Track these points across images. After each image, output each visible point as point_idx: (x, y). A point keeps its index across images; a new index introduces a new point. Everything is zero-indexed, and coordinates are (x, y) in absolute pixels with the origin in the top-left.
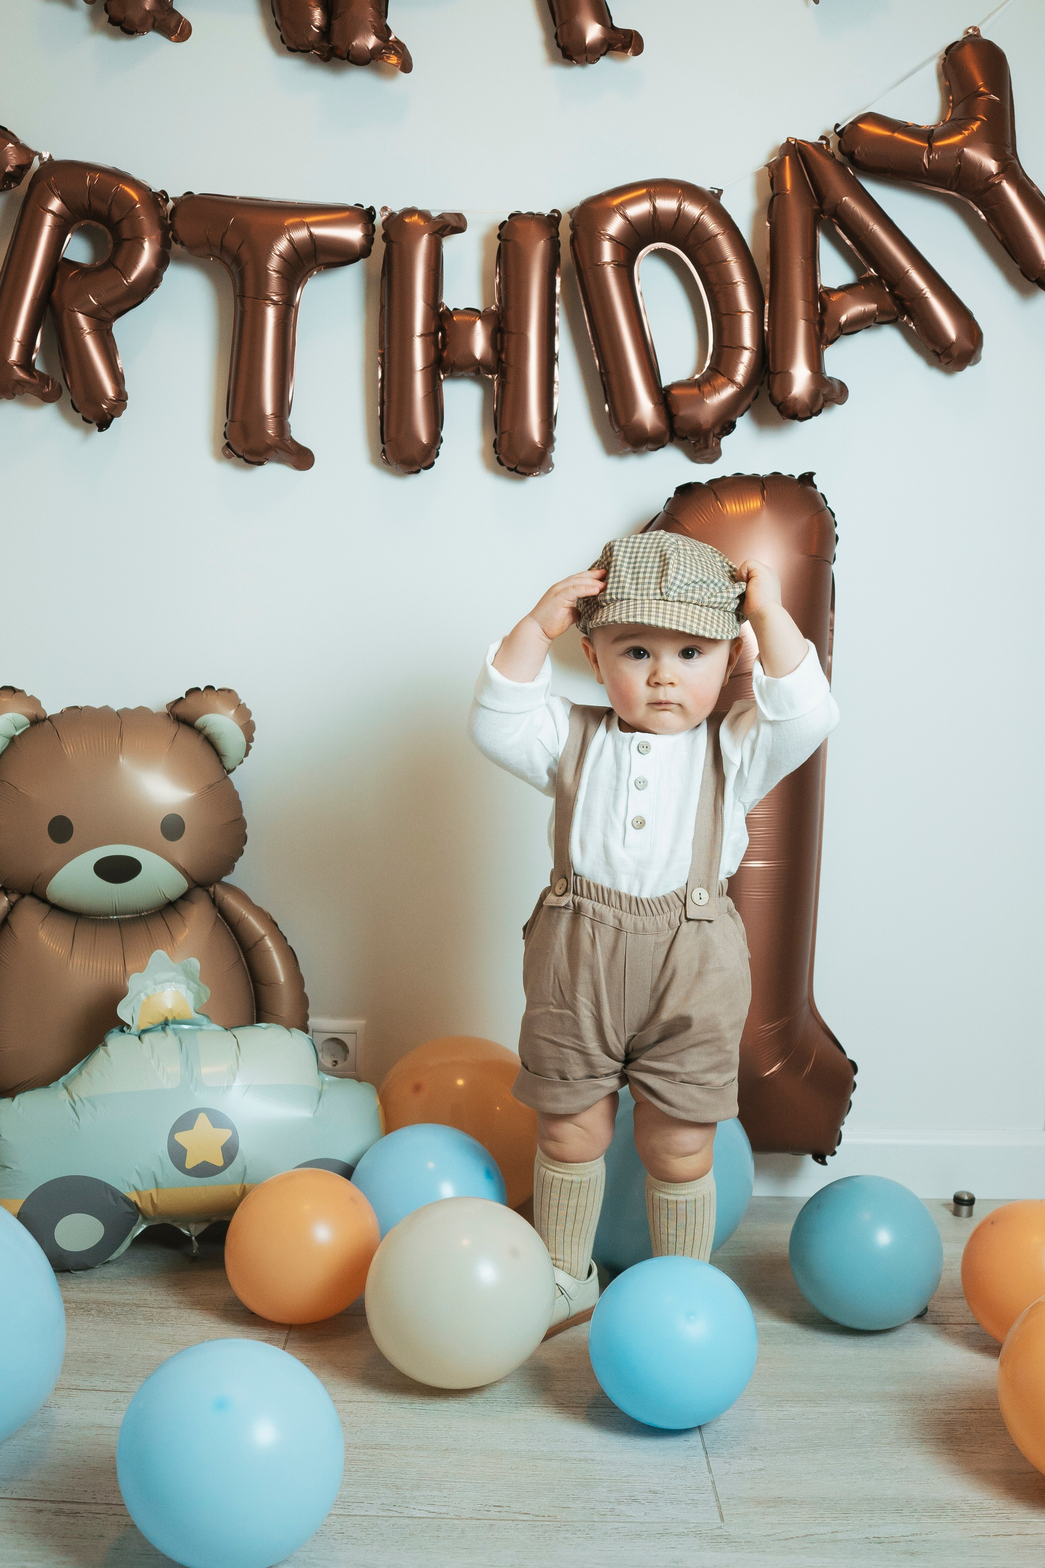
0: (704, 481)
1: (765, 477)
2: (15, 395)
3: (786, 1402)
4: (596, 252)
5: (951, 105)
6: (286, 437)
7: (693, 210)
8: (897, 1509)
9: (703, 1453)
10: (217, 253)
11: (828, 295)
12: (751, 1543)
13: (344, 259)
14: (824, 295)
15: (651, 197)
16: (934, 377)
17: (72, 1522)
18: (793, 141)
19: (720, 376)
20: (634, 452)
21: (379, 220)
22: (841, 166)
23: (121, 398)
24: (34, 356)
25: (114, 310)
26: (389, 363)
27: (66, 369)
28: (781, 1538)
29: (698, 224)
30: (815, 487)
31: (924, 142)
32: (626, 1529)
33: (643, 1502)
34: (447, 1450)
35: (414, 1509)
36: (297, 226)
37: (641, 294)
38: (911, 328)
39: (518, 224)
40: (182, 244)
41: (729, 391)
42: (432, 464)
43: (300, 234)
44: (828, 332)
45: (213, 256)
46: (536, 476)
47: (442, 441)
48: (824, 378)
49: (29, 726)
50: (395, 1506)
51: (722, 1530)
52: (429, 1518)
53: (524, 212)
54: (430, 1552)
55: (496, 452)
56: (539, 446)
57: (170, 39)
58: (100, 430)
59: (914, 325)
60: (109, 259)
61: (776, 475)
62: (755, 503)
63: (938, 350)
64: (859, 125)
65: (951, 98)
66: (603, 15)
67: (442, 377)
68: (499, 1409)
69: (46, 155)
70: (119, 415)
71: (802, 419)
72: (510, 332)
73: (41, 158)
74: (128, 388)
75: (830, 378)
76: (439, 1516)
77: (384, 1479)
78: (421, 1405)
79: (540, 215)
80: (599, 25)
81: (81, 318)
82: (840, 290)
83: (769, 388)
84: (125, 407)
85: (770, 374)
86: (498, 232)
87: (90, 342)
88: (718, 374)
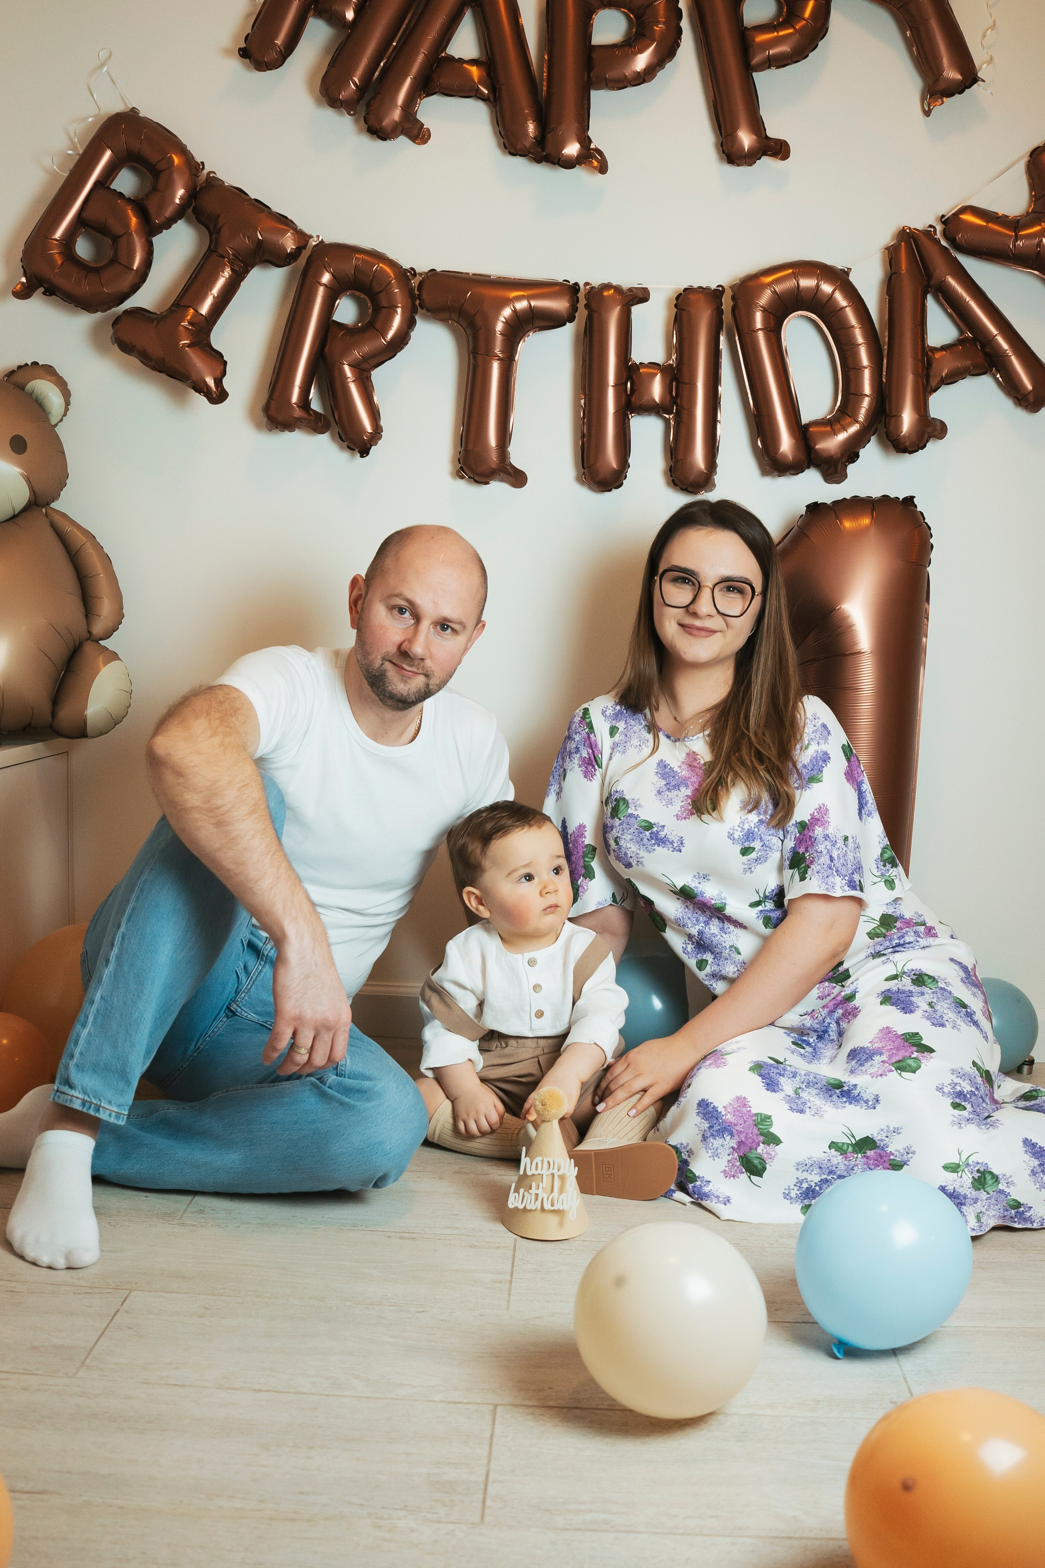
0: (830, 501)
1: (877, 500)
2: (294, 428)
4: (751, 320)
5: (1034, 199)
6: (507, 463)
7: (827, 288)
10: (457, 316)
11: (934, 354)
13: (552, 324)
14: (930, 353)
15: (795, 276)
18: (907, 229)
19: (848, 417)
20: (779, 476)
21: (581, 295)
22: (945, 249)
23: (378, 431)
24: (310, 398)
25: (374, 362)
26: (590, 406)
27: (336, 408)
29: (831, 299)
30: (916, 506)
31: (1010, 230)
36: (519, 298)
37: (786, 350)
38: (1000, 378)
39: (692, 297)
40: (428, 310)
41: (854, 429)
42: (622, 484)
43: (522, 305)
44: (933, 383)
45: (453, 318)
47: (629, 467)
48: (928, 420)
53: (695, 286)
55: (671, 476)
56: (705, 471)
57: (414, 142)
58: (362, 456)
59: (1001, 376)
60: (370, 319)
61: (885, 497)
62: (866, 521)
63: (1019, 397)
64: (960, 216)
65: (1033, 193)
66: (757, 126)
67: (629, 414)
69: (319, 239)
70: (376, 444)
71: (911, 452)
72: (685, 383)
73: (315, 241)
74: (383, 423)
75: (933, 419)
79: (708, 289)
80: (756, 135)
81: (347, 368)
82: (943, 348)
83: (886, 427)
84: (380, 437)
85: (887, 416)
86: (675, 302)
87: (353, 388)
88: (846, 416)
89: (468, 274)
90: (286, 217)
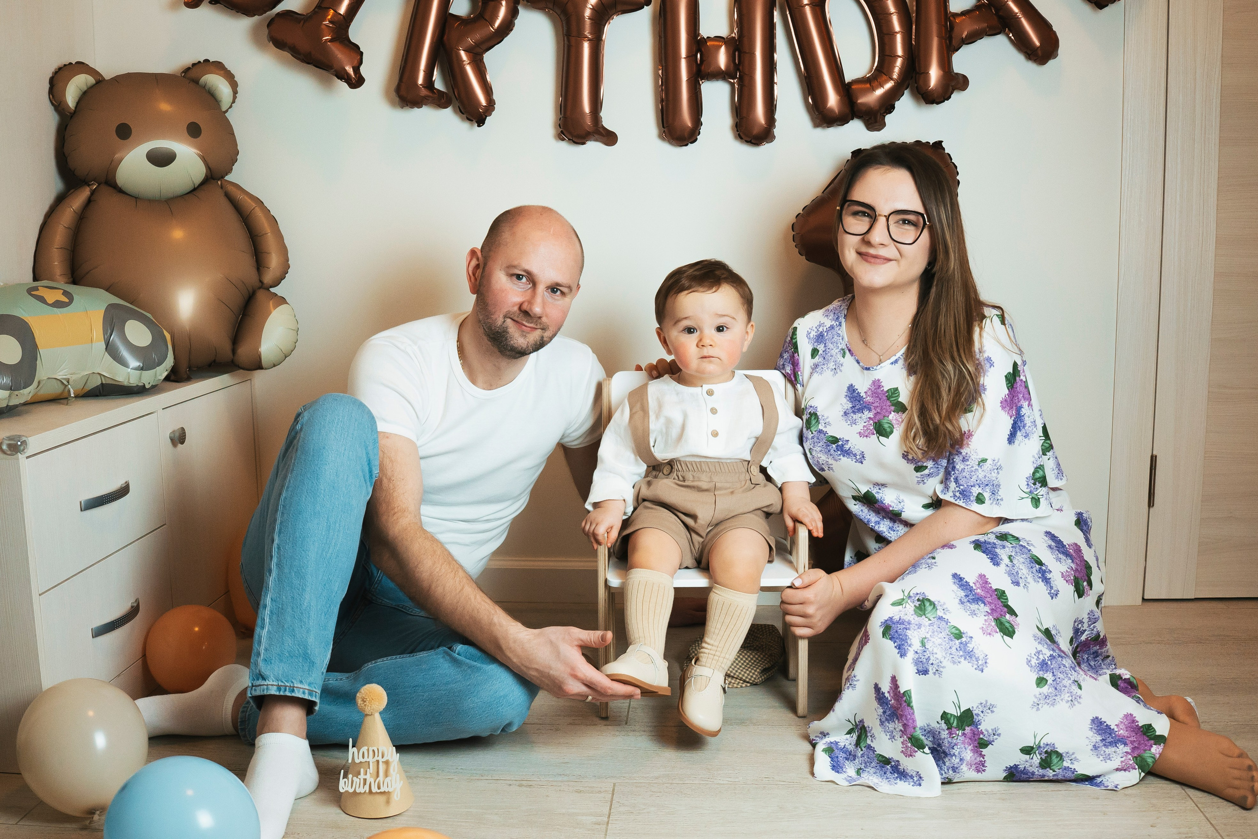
2: (422, 105)
6: (600, 126)
10: (551, 6)
11: (955, 19)
13: (633, 8)
14: (951, 18)
20: (828, 127)
23: (491, 104)
24: (433, 79)
25: (484, 47)
26: (666, 75)
27: (455, 86)
30: (944, 149)
37: (830, 22)
38: (1011, 37)
40: (528, 1)
41: (889, 85)
42: (696, 140)
44: (955, 43)
45: (547, 8)
46: (764, 145)
47: (702, 125)
48: (951, 74)
49: (95, 83)
55: (737, 131)
56: (765, 128)
58: (479, 126)
59: (1013, 36)
60: (479, 13)
63: (1029, 52)
67: (700, 81)
70: (490, 115)
71: (938, 103)
72: (745, 52)
74: (495, 97)
75: (957, 74)
81: (463, 53)
82: (964, 13)
83: (916, 83)
84: (493, 109)
85: (916, 72)
87: (469, 70)
88: (883, 74)
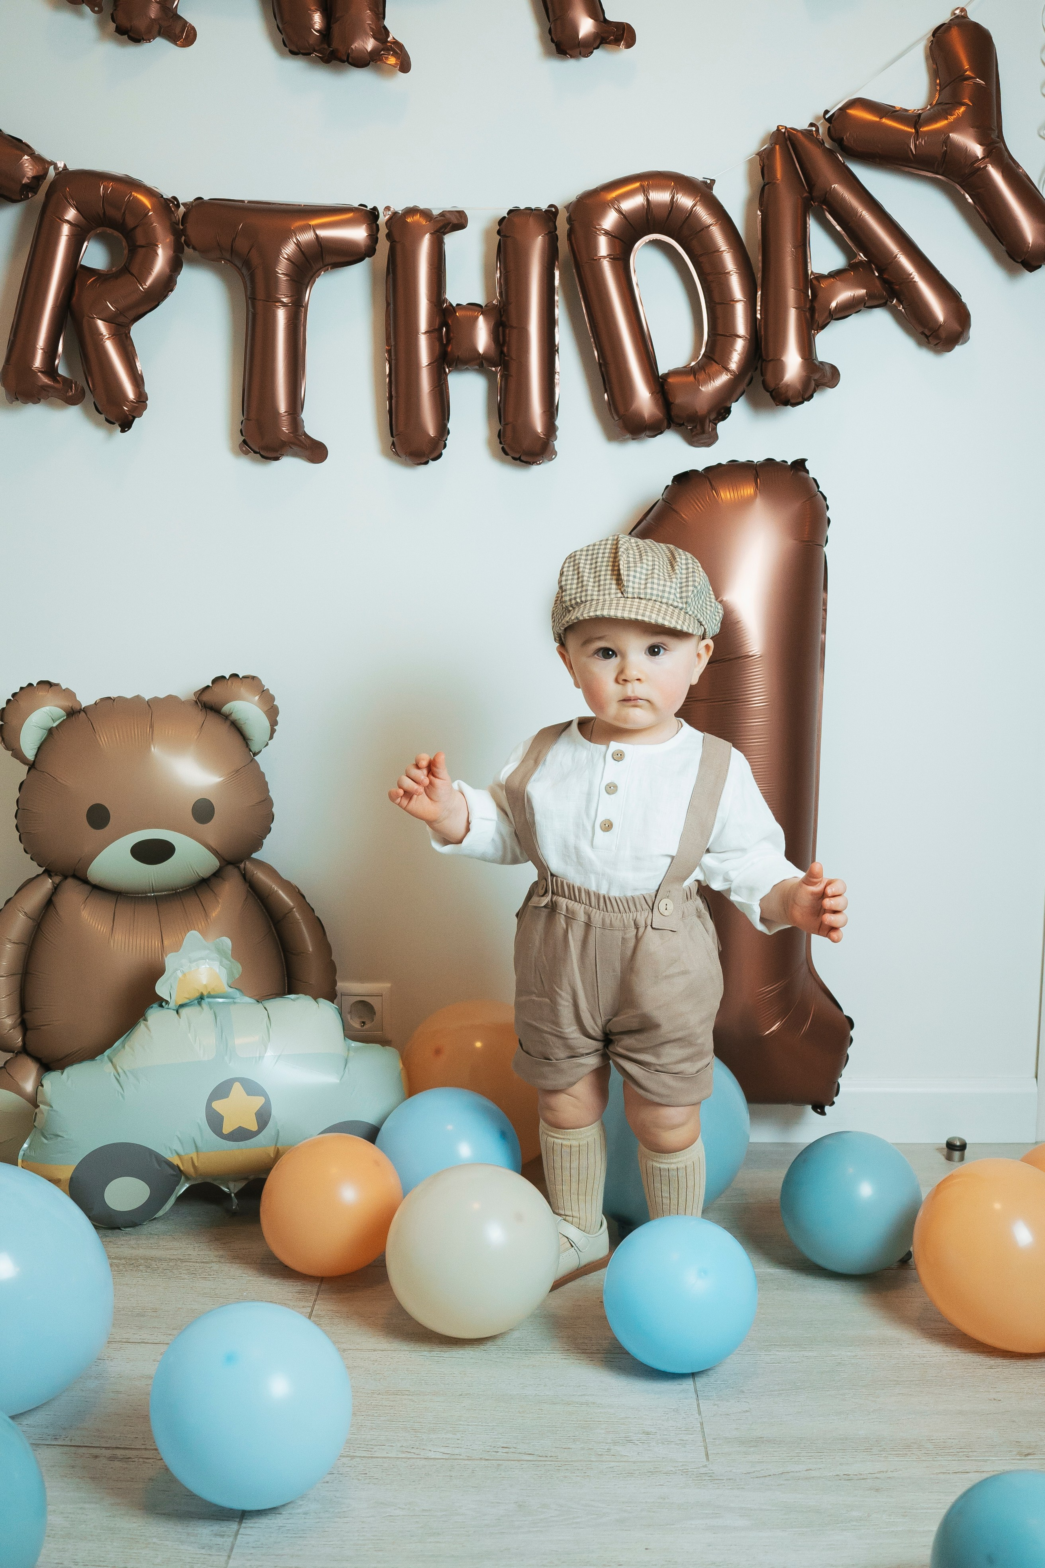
0: (700, 469)
1: (760, 465)
2: (40, 400)
3: (773, 1347)
4: (593, 246)
5: (938, 88)
6: (300, 433)
7: (686, 201)
8: (867, 1448)
9: (695, 1396)
10: (228, 256)
11: (819, 282)
12: (731, 1481)
13: (349, 259)
14: (815, 282)
15: (644, 190)
16: (924, 357)
17: (126, 1466)
18: (782, 129)
19: (715, 364)
20: (633, 439)
21: (382, 220)
22: (830, 153)
23: (142, 399)
24: (57, 362)
25: (132, 314)
26: (396, 359)
27: (88, 372)
28: (760, 1476)
29: (691, 214)
30: (807, 472)
31: (911, 127)
32: (619, 1468)
33: (637, 1442)
34: (461, 1395)
35: (430, 1451)
36: (303, 229)
37: (637, 285)
38: (901, 310)
39: (519, 220)
40: (194, 248)
41: (723, 379)
42: (440, 455)
43: (306, 237)
44: (819, 318)
45: (224, 259)
46: (540, 464)
47: (449, 433)
48: (815, 365)
49: (65, 717)
50: (413, 1448)
51: (705, 1469)
52: (444, 1459)
53: (522, 207)
54: (443, 1490)
55: (501, 443)
56: (542, 436)
57: (176, 45)
58: (123, 431)
59: (903, 308)
60: (125, 265)
61: (770, 461)
62: (748, 490)
63: (927, 332)
64: (847, 111)
65: (938, 81)
66: (595, 10)
67: (447, 370)
68: (510, 1356)
69: (61, 165)
70: (140, 415)
71: (794, 405)
72: (511, 327)
73: (56, 168)
74: (148, 388)
75: (821, 363)
76: (453, 1457)
77: (404, 1423)
78: (439, 1353)
79: (538, 210)
80: (592, 18)
81: (100, 324)
82: (833, 275)
83: (762, 374)
84: (145, 408)
85: (764, 360)
86: (498, 228)
87: (110, 347)
88: (713, 362)
89: (243, 201)
90: (20, 141)
